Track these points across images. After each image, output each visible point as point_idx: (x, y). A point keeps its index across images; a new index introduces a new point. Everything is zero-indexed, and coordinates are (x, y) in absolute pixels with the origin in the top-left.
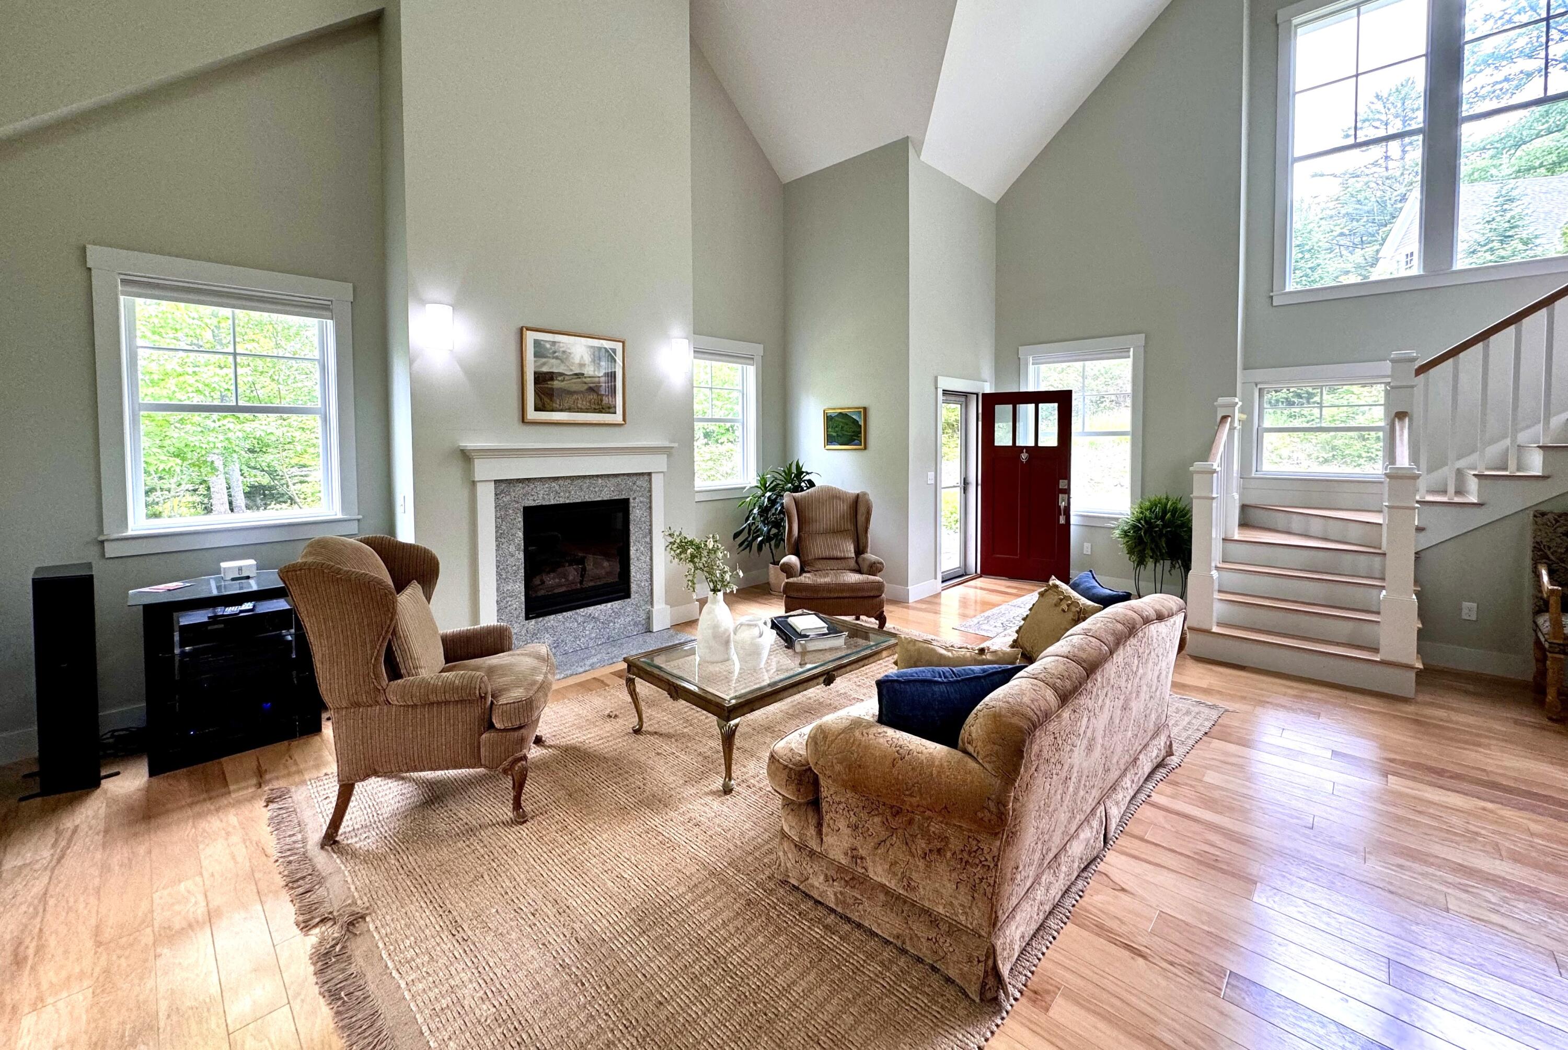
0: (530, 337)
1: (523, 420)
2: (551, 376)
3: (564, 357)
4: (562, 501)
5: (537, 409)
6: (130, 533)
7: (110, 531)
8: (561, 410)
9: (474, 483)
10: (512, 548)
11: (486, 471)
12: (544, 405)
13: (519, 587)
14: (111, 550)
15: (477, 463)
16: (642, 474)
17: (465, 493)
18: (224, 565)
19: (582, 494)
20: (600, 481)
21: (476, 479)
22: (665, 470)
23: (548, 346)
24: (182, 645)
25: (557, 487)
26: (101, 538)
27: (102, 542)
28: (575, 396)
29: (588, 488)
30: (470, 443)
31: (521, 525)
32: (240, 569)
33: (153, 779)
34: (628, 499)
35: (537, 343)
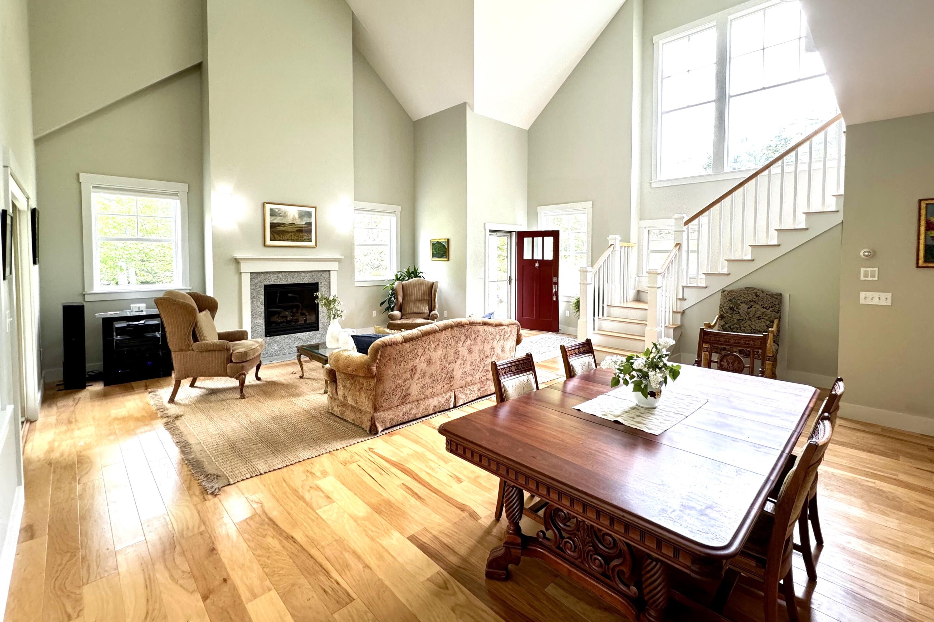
0: (268, 207)
1: (265, 245)
2: (279, 225)
3: (285, 215)
4: (283, 283)
5: (271, 240)
6: (94, 292)
7: (87, 291)
8: (283, 240)
9: (241, 273)
10: (259, 304)
11: (246, 268)
12: (275, 238)
13: (262, 322)
14: (88, 298)
15: (242, 264)
16: (326, 271)
17: (236, 278)
18: (132, 305)
19: (294, 280)
20: (303, 274)
21: (242, 271)
22: (337, 269)
23: (277, 211)
24: (117, 335)
25: (281, 276)
26: (84, 293)
27: (84, 295)
28: (290, 234)
29: (297, 277)
30: (238, 255)
31: (263, 293)
32: (139, 308)
33: (106, 387)
34: (318, 283)
35: (271, 210)
